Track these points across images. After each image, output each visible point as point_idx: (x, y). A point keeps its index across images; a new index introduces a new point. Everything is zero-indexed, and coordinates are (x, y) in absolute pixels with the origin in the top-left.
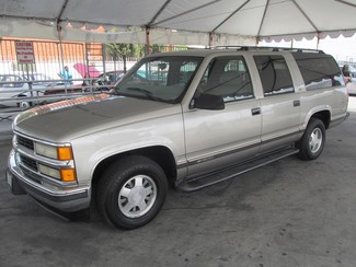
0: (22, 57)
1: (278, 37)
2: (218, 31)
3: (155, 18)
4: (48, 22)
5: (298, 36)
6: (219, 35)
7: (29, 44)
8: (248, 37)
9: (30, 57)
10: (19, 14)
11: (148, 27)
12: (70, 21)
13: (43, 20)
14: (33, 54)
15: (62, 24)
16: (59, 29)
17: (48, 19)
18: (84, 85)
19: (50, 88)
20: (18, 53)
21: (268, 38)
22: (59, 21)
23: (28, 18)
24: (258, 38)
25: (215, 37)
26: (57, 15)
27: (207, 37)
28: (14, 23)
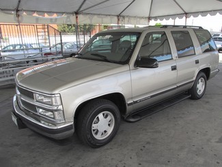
1: (161, 17)
2: (123, 14)
3: (80, 7)
5: (174, 16)
6: (124, 17)
8: (143, 18)
11: (77, 13)
12: (25, 11)
15: (19, 13)
16: (18, 16)
21: (156, 18)
22: (17, 11)
24: (149, 18)
25: (121, 19)
26: (15, 7)
27: (116, 18)
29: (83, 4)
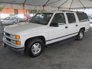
0: (15, 13)
4: (21, 5)
6: (60, 8)
7: (17, 10)
8: (67, 8)
9: (17, 13)
10: (15, 3)
11: (44, 6)
12: (26, 4)
13: (20, 4)
14: (18, 12)
15: (24, 5)
16: (24, 6)
17: (21, 4)
18: (27, 20)
19: (21, 20)
20: (15, 12)
21: (72, 9)
22: (24, 4)
23: (17, 4)
25: (59, 8)
27: (57, 8)
28: (14, 5)
29: (47, 3)
